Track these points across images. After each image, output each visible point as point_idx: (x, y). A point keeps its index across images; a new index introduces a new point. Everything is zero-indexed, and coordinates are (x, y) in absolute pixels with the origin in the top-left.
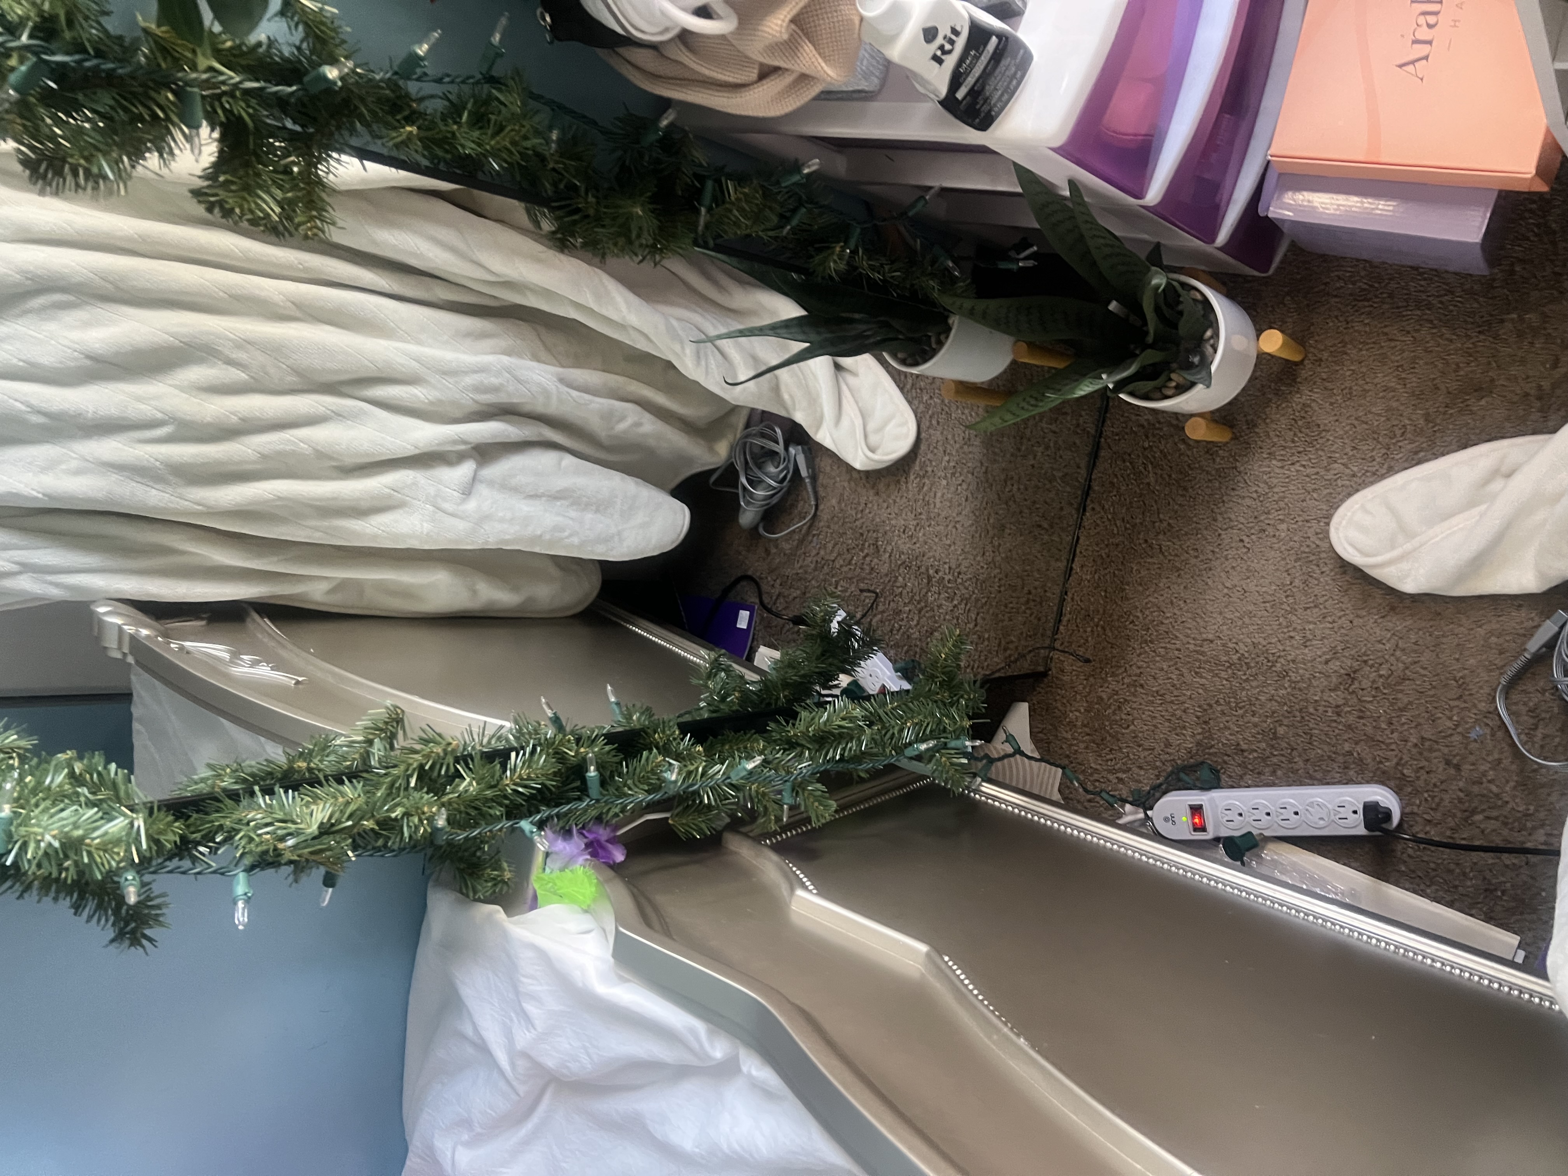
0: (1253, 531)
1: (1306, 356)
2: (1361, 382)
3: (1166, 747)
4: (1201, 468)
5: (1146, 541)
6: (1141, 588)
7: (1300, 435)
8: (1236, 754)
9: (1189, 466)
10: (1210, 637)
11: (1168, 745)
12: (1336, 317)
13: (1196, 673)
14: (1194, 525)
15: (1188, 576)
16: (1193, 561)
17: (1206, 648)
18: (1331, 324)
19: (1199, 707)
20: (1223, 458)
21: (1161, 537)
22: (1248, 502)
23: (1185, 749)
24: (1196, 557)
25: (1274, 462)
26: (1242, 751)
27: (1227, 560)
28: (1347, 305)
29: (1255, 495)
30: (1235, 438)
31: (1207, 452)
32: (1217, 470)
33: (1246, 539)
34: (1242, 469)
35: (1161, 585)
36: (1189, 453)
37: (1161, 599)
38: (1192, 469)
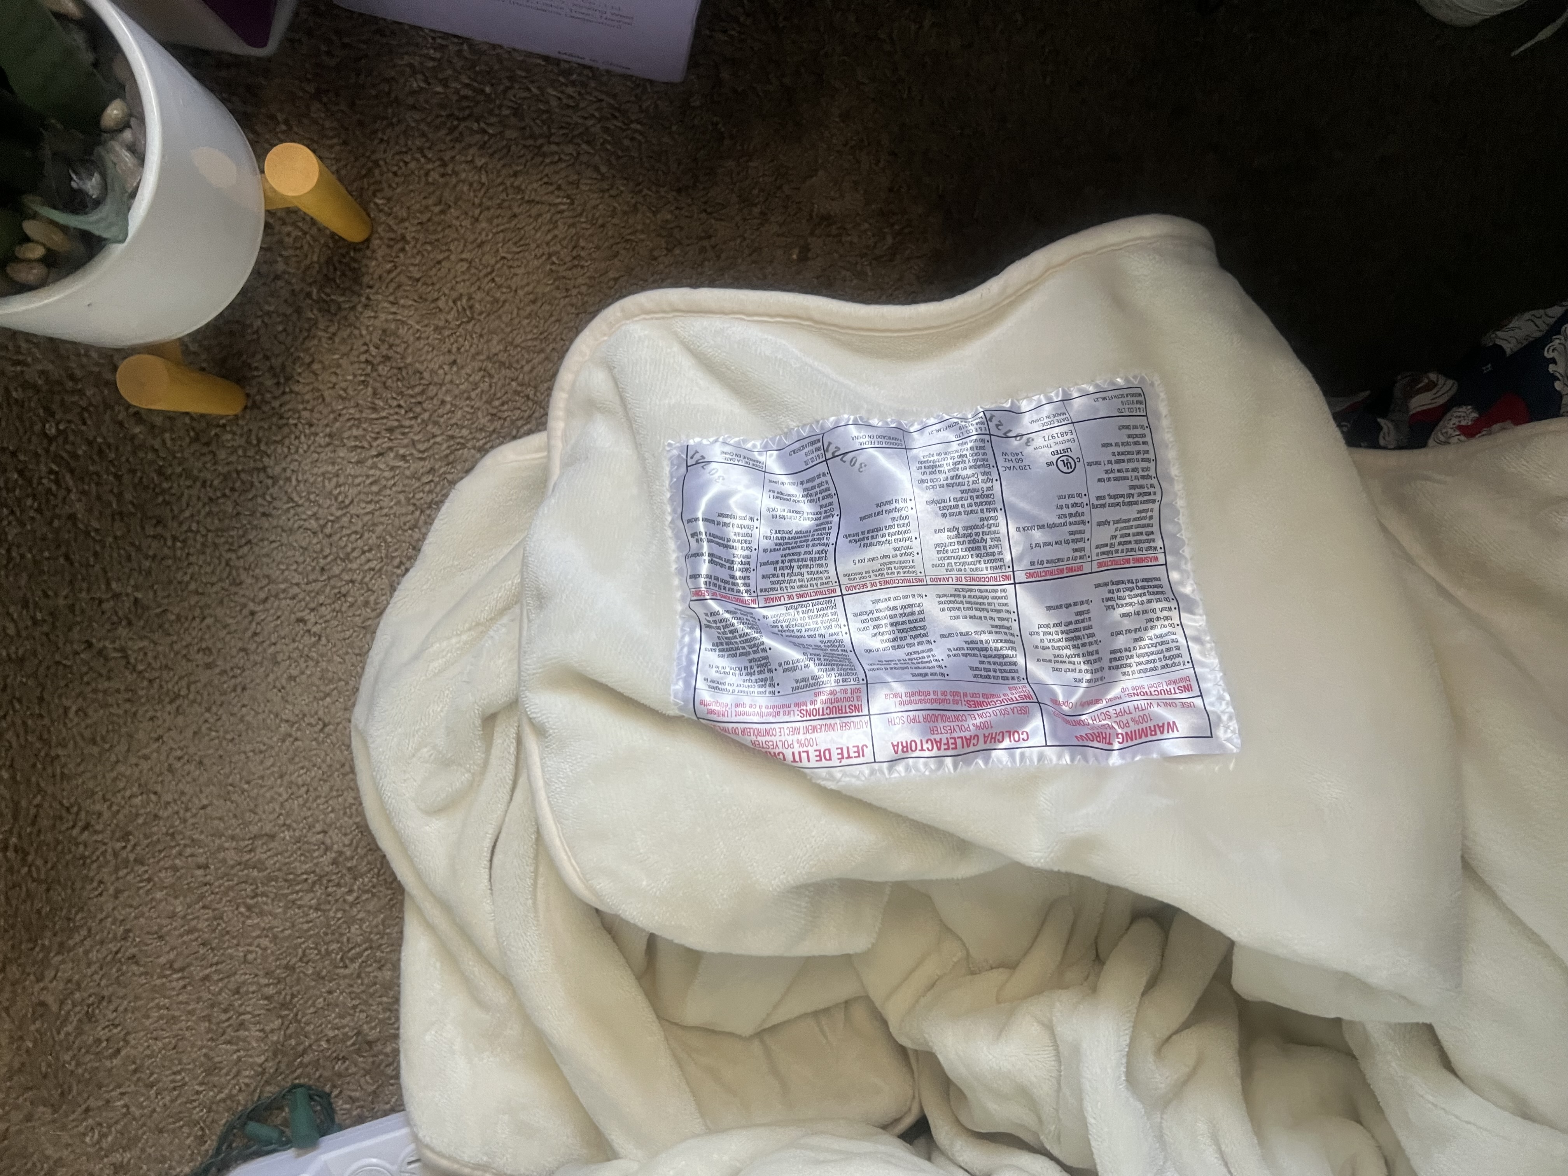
0: (321, 599)
1: (373, 232)
2: (487, 285)
3: (209, 1072)
4: (187, 473)
5: (90, 645)
6: (95, 750)
7: (387, 394)
8: (358, 1052)
9: (160, 472)
10: (268, 828)
11: (212, 1069)
12: (421, 150)
13: (249, 908)
14: (193, 600)
15: (196, 708)
16: (204, 676)
17: (260, 854)
18: (413, 165)
19: (267, 974)
20: (234, 450)
21: (122, 631)
22: (303, 539)
23: (252, 1066)
24: (209, 666)
25: (342, 453)
26: (370, 1043)
27: (277, 663)
28: (437, 128)
29: (313, 524)
30: (252, 406)
31: (197, 439)
32: (226, 477)
33: (312, 618)
34: (278, 470)
35: (141, 735)
36: (157, 444)
37: (145, 765)
38: (168, 478)
